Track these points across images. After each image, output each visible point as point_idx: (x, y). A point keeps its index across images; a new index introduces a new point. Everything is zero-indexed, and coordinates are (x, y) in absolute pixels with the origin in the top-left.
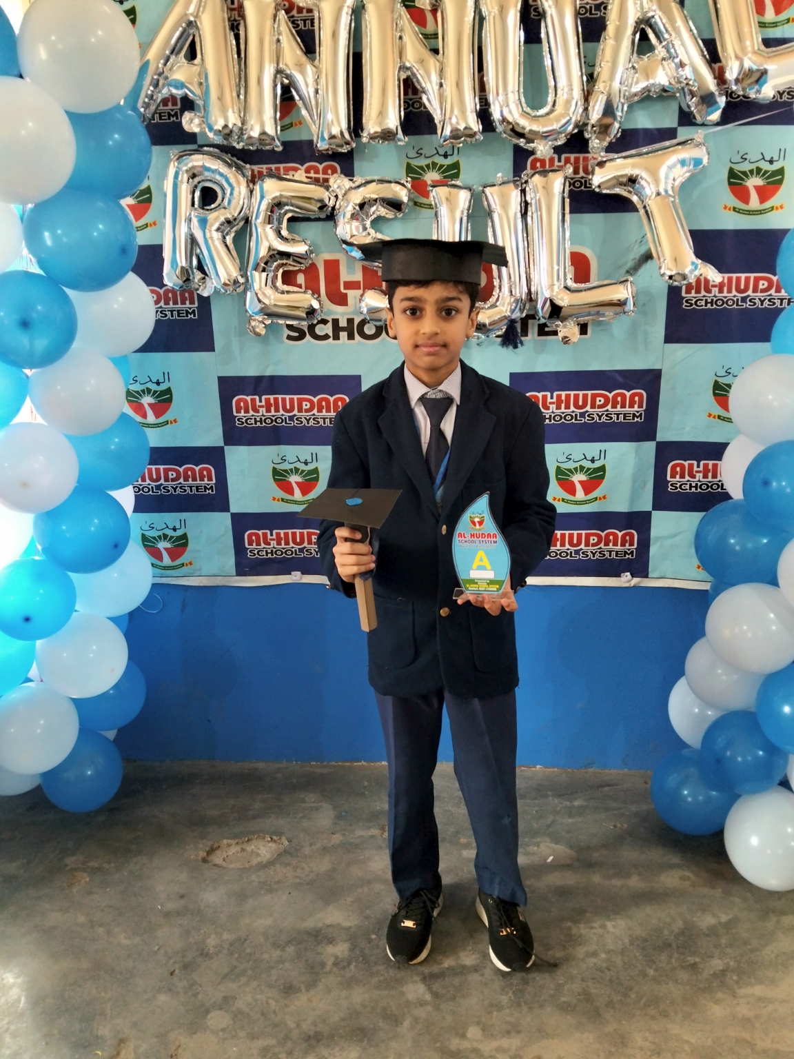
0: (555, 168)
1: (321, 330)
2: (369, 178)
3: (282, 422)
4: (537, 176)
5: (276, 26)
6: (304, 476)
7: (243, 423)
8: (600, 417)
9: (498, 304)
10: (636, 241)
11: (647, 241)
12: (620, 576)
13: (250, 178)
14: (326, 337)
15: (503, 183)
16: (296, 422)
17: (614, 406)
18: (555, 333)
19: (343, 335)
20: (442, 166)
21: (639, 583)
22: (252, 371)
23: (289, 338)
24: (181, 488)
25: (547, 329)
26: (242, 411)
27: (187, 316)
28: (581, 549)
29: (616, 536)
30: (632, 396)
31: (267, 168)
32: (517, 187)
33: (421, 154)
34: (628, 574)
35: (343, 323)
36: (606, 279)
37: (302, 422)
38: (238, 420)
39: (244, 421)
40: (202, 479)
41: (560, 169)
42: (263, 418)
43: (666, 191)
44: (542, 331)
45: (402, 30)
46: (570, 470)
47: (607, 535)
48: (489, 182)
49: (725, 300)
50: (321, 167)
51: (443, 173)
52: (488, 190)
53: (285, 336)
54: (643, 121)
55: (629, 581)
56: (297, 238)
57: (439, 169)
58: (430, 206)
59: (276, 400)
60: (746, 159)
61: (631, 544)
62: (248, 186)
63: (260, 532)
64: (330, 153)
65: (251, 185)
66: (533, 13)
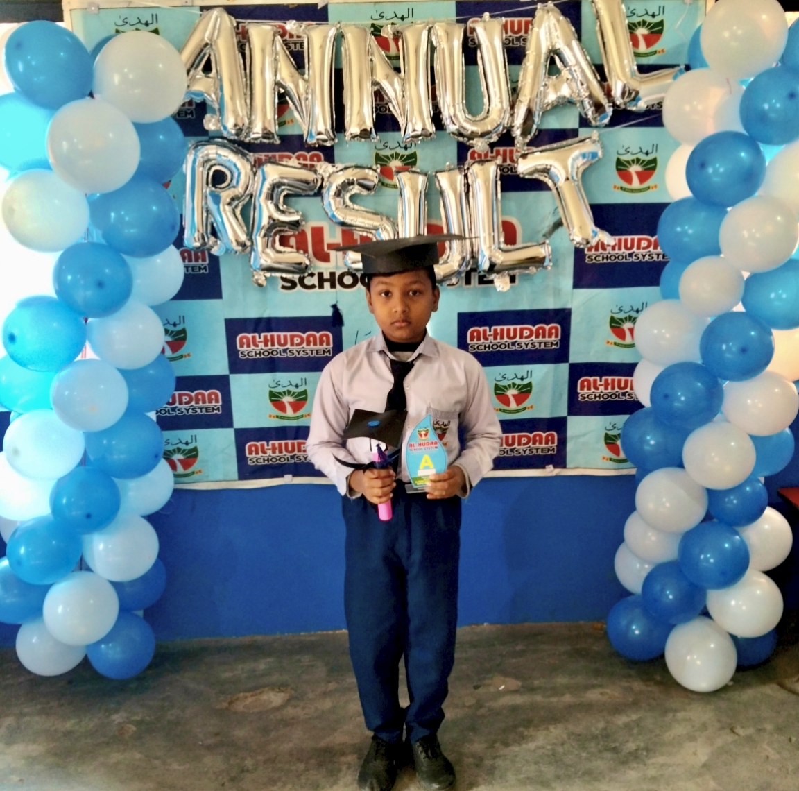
0: (489, 158)
1: (308, 281)
2: (348, 165)
3: (277, 354)
4: (476, 165)
5: (274, 48)
6: (296, 397)
7: (245, 356)
8: (527, 345)
9: (449, 260)
10: (550, 213)
11: (558, 212)
12: (544, 468)
13: (253, 163)
14: (313, 286)
15: (450, 170)
16: (289, 353)
17: (537, 337)
18: (492, 282)
19: (327, 285)
20: (403, 156)
21: (559, 473)
22: (253, 314)
23: (283, 287)
24: (193, 409)
25: (485, 279)
26: (245, 346)
27: (200, 271)
28: (515, 448)
29: (541, 437)
30: (550, 329)
31: (265, 156)
32: (461, 173)
33: (387, 147)
34: (551, 466)
35: (327, 276)
36: (529, 241)
37: (293, 354)
38: (242, 353)
39: (246, 353)
40: (210, 402)
41: (494, 158)
42: (262, 351)
43: (572, 177)
44: (482, 280)
45: (372, 54)
46: (505, 387)
47: (535, 436)
48: (439, 169)
49: (617, 256)
50: (308, 155)
51: (404, 161)
52: (438, 175)
53: (280, 286)
54: (553, 123)
55: (552, 472)
56: (292, 210)
57: (401, 158)
58: (395, 186)
59: (272, 337)
60: (628, 152)
61: (553, 443)
62: (252, 169)
63: (259, 444)
64: (317, 146)
65: (254, 169)
66: (470, 43)
